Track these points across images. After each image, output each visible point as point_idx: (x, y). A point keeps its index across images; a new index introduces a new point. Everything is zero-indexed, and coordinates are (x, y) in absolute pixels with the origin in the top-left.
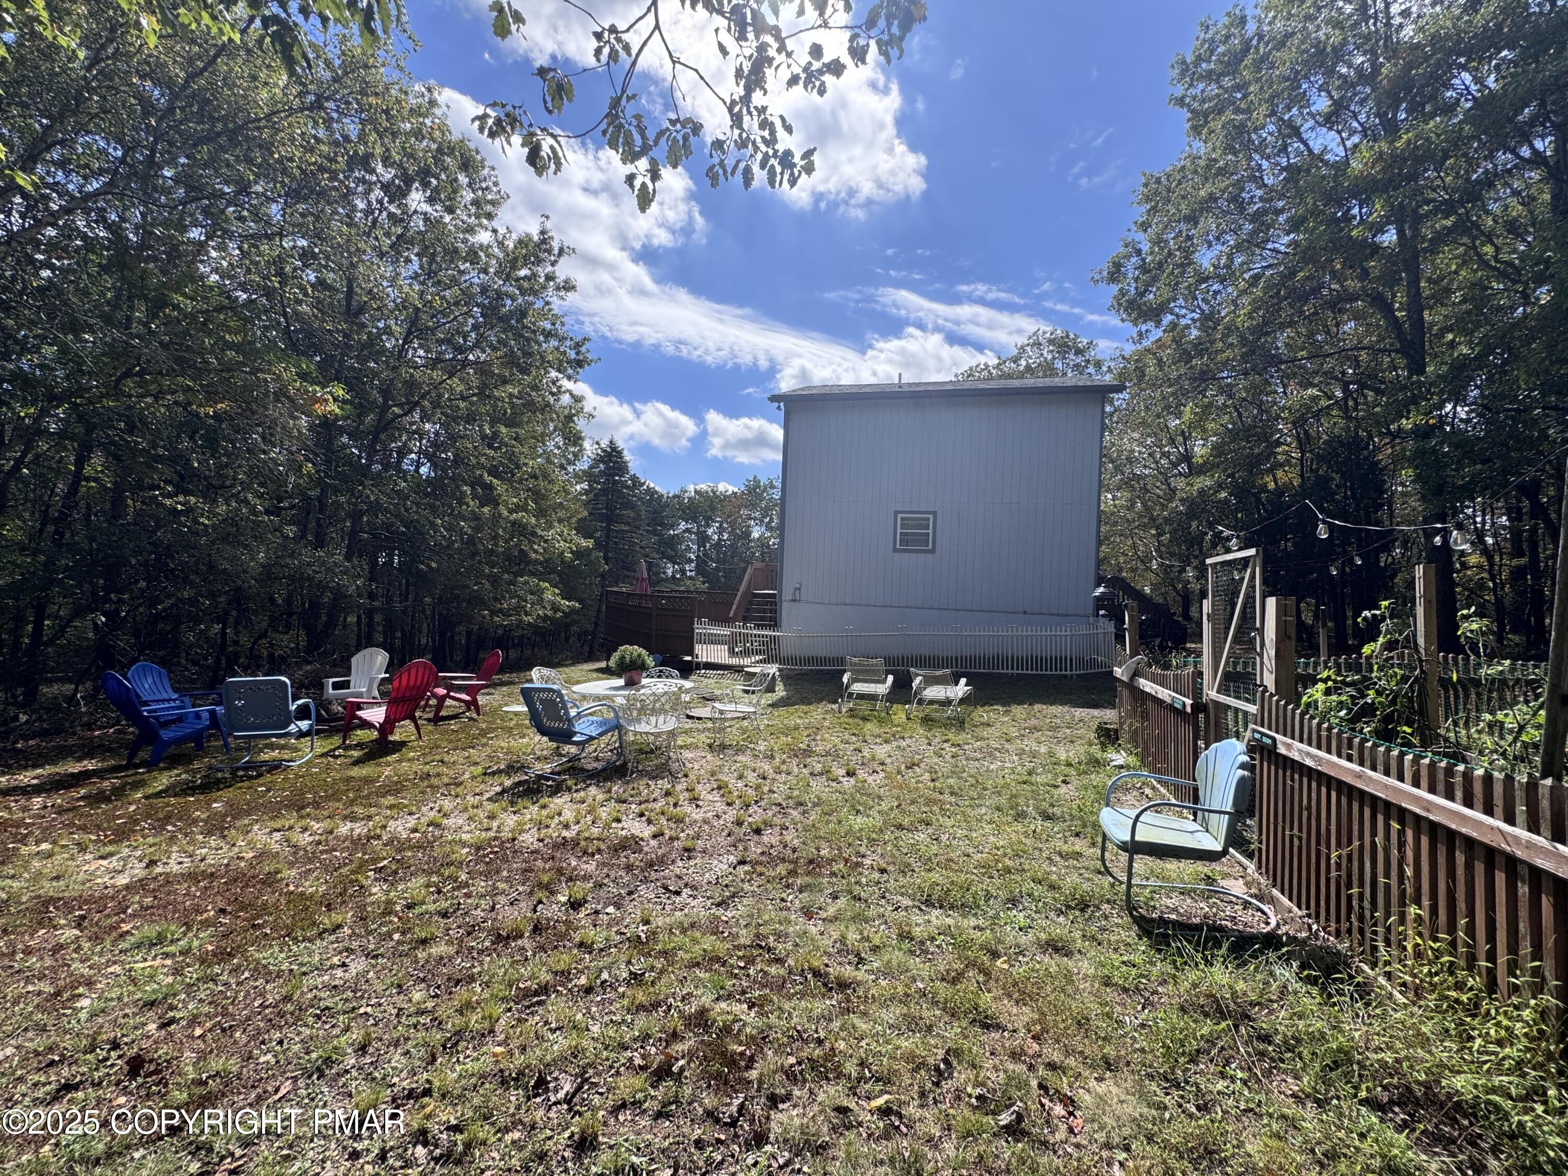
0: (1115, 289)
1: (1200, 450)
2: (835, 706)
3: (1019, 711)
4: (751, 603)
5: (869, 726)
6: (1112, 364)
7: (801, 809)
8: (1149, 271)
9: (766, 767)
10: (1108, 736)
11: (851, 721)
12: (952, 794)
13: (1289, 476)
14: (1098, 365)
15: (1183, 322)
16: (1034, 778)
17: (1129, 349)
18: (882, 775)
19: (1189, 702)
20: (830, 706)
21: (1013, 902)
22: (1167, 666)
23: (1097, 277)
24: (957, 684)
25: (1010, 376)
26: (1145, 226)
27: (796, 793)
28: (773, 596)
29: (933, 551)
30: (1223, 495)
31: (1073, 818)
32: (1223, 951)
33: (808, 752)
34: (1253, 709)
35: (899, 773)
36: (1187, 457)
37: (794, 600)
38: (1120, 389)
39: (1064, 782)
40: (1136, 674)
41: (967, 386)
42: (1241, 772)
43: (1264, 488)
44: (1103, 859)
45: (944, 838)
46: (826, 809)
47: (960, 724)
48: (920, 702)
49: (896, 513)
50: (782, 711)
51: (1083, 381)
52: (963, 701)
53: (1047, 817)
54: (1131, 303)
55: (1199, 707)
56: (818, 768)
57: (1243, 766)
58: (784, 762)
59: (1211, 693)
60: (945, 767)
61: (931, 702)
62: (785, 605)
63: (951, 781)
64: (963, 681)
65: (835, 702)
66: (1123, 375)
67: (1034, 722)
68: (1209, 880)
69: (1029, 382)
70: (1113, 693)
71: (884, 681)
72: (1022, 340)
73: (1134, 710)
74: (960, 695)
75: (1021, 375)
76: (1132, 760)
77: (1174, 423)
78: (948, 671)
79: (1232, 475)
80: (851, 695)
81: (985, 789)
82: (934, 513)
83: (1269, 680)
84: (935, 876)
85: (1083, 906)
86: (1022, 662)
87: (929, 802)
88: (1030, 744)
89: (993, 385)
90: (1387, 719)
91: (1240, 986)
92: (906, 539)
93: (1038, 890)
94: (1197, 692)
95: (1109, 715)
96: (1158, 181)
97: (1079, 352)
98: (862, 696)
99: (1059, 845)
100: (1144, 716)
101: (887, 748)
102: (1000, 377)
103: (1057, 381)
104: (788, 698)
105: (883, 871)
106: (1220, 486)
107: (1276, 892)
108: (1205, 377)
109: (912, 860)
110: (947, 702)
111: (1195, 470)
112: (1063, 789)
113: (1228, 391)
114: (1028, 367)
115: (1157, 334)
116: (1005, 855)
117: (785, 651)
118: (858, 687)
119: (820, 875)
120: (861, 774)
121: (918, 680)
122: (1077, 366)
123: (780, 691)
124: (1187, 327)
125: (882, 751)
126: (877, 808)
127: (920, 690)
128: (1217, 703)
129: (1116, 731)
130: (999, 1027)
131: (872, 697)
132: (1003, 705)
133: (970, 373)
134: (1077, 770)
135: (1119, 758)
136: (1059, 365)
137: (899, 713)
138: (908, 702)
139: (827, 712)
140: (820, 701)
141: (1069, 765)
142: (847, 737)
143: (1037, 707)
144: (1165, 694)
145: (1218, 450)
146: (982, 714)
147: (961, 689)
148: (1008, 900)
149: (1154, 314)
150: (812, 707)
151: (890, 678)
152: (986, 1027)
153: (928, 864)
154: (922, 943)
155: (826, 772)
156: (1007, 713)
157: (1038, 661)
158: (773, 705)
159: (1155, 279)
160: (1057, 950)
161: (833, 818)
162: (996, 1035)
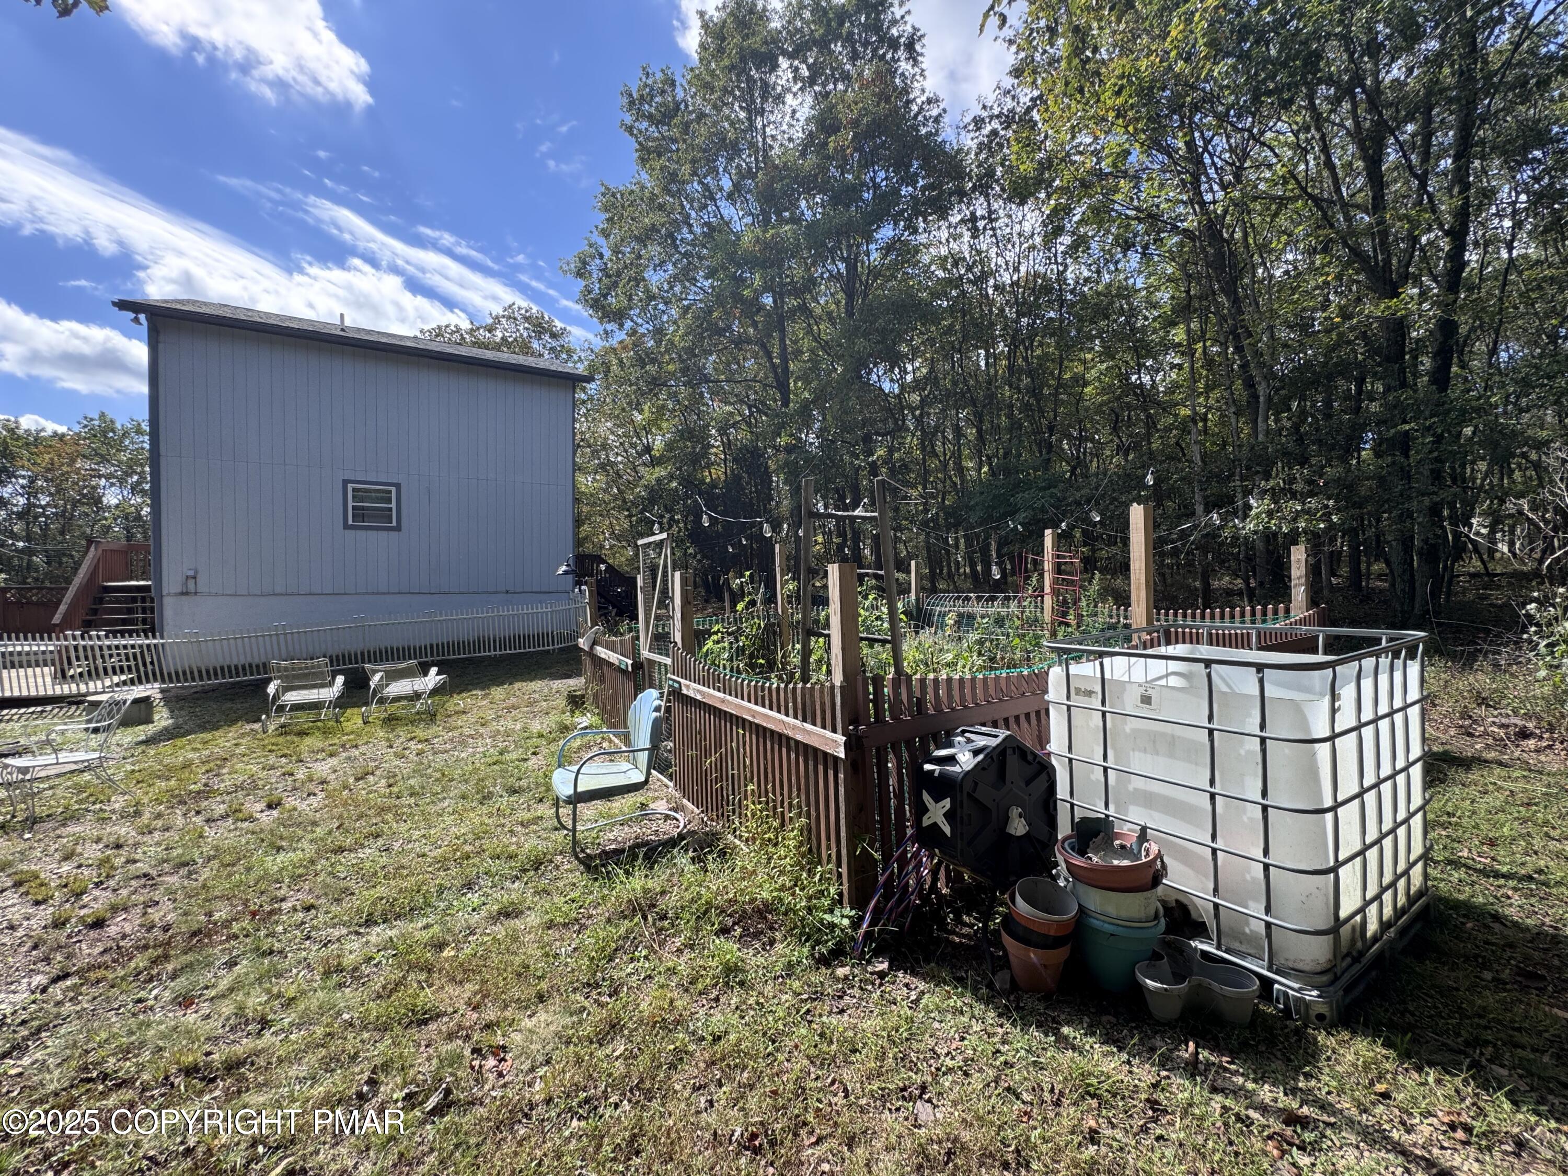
0: (582, 283)
1: (658, 443)
2: (257, 726)
3: (498, 692)
4: (101, 601)
5: (308, 741)
6: (583, 355)
7: (183, 871)
8: (610, 276)
9: (124, 830)
10: (576, 702)
11: (281, 740)
12: (411, 795)
13: (718, 473)
14: (570, 352)
15: (641, 330)
16: (507, 757)
17: (598, 344)
18: (321, 795)
19: (630, 662)
20: (248, 727)
21: (469, 886)
22: (617, 634)
23: (565, 268)
24: (425, 674)
25: (485, 346)
26: (606, 234)
27: (175, 853)
28: (146, 589)
29: (398, 528)
30: (674, 484)
31: (538, 785)
32: (640, 861)
33: (207, 793)
34: (668, 661)
35: (345, 787)
36: (648, 449)
37: (185, 593)
38: (590, 379)
39: (534, 754)
40: (595, 643)
41: (433, 347)
42: (655, 714)
43: (703, 481)
44: (558, 817)
45: (397, 846)
46: (228, 859)
47: (431, 717)
48: (382, 701)
49: (345, 482)
50: (165, 747)
51: (556, 366)
52: (435, 692)
53: (513, 791)
54: (596, 301)
55: (638, 666)
56: (221, 809)
57: (657, 709)
58: (159, 816)
59: (645, 653)
60: (405, 767)
61: (397, 699)
62: (168, 602)
63: (412, 782)
64: (434, 670)
65: (258, 720)
66: (592, 367)
67: (513, 700)
68: (643, 806)
69: (504, 356)
70: (579, 661)
71: (331, 684)
72: (498, 310)
73: (594, 675)
74: (431, 686)
75: (497, 347)
76: (595, 720)
77: (638, 417)
78: (413, 662)
79: (679, 469)
80: (281, 708)
81: (451, 780)
82: (398, 486)
83: (678, 637)
84: (380, 891)
85: (537, 864)
86: (504, 642)
87: (383, 810)
88: (507, 724)
89: (463, 351)
90: (751, 656)
91: (650, 884)
92: (360, 515)
93: (495, 866)
94: (635, 653)
95: (575, 683)
96: (614, 195)
97: (554, 336)
98: (297, 707)
99: (524, 815)
100: (602, 679)
101: (333, 761)
102: (474, 344)
103: (531, 361)
104: (177, 726)
105: (308, 909)
106: (671, 477)
107: (685, 801)
108: (656, 383)
109: (351, 884)
110: (417, 696)
111: (655, 462)
112: (533, 761)
113: (673, 396)
114: (504, 339)
115: (620, 336)
116: (465, 842)
117: (169, 665)
118: (293, 697)
119: (212, 945)
120: (290, 802)
121: (377, 677)
122: (552, 349)
123: (162, 719)
124: (644, 335)
125: (323, 768)
126: (310, 836)
127: (380, 687)
128: (649, 661)
129: (583, 696)
130: (439, 1015)
131: (316, 706)
132: (483, 689)
133: (439, 332)
134: (547, 739)
135: (584, 720)
136: (535, 345)
137: (354, 718)
138: (366, 704)
139: (243, 735)
140: (232, 722)
141: (541, 736)
142: (272, 760)
143: (517, 685)
144: (613, 657)
145: (669, 446)
146: (459, 701)
147: (433, 678)
148: (463, 886)
149: (619, 316)
150: (217, 734)
151: (340, 679)
152: (425, 1022)
153: (371, 879)
154: (355, 969)
155: (235, 813)
156: (484, 697)
157: (521, 640)
158: (149, 742)
159: (615, 285)
160: (507, 915)
161: (240, 867)
162: (433, 1026)
